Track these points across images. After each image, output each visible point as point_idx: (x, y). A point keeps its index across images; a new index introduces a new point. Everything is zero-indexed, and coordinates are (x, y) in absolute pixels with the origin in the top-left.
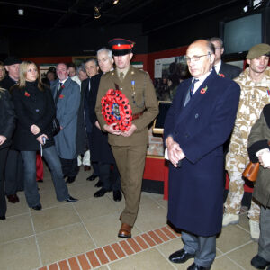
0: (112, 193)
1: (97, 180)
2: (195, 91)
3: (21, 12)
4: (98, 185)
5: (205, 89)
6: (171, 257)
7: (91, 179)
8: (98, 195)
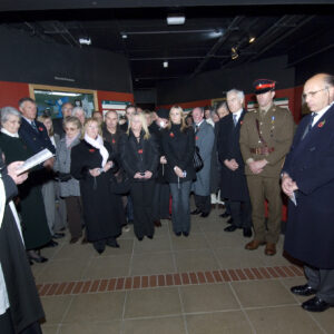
0: (242, 230)
1: (229, 218)
2: (313, 124)
3: (166, 65)
4: (229, 222)
5: (323, 123)
6: (292, 289)
7: (223, 216)
8: (228, 229)
